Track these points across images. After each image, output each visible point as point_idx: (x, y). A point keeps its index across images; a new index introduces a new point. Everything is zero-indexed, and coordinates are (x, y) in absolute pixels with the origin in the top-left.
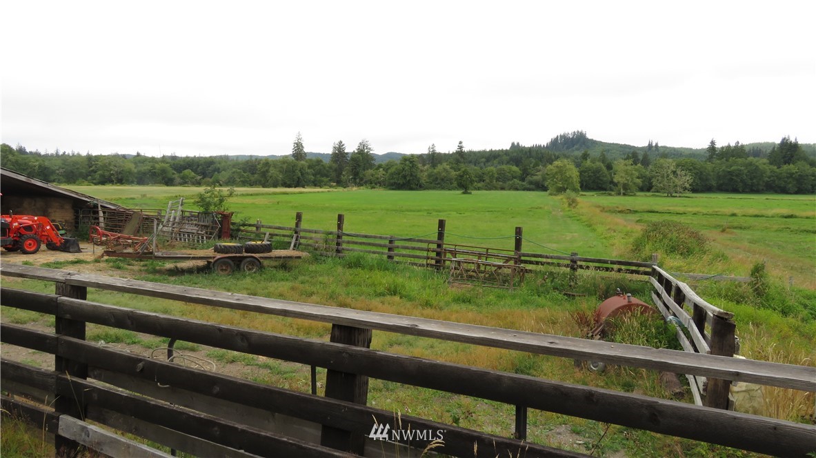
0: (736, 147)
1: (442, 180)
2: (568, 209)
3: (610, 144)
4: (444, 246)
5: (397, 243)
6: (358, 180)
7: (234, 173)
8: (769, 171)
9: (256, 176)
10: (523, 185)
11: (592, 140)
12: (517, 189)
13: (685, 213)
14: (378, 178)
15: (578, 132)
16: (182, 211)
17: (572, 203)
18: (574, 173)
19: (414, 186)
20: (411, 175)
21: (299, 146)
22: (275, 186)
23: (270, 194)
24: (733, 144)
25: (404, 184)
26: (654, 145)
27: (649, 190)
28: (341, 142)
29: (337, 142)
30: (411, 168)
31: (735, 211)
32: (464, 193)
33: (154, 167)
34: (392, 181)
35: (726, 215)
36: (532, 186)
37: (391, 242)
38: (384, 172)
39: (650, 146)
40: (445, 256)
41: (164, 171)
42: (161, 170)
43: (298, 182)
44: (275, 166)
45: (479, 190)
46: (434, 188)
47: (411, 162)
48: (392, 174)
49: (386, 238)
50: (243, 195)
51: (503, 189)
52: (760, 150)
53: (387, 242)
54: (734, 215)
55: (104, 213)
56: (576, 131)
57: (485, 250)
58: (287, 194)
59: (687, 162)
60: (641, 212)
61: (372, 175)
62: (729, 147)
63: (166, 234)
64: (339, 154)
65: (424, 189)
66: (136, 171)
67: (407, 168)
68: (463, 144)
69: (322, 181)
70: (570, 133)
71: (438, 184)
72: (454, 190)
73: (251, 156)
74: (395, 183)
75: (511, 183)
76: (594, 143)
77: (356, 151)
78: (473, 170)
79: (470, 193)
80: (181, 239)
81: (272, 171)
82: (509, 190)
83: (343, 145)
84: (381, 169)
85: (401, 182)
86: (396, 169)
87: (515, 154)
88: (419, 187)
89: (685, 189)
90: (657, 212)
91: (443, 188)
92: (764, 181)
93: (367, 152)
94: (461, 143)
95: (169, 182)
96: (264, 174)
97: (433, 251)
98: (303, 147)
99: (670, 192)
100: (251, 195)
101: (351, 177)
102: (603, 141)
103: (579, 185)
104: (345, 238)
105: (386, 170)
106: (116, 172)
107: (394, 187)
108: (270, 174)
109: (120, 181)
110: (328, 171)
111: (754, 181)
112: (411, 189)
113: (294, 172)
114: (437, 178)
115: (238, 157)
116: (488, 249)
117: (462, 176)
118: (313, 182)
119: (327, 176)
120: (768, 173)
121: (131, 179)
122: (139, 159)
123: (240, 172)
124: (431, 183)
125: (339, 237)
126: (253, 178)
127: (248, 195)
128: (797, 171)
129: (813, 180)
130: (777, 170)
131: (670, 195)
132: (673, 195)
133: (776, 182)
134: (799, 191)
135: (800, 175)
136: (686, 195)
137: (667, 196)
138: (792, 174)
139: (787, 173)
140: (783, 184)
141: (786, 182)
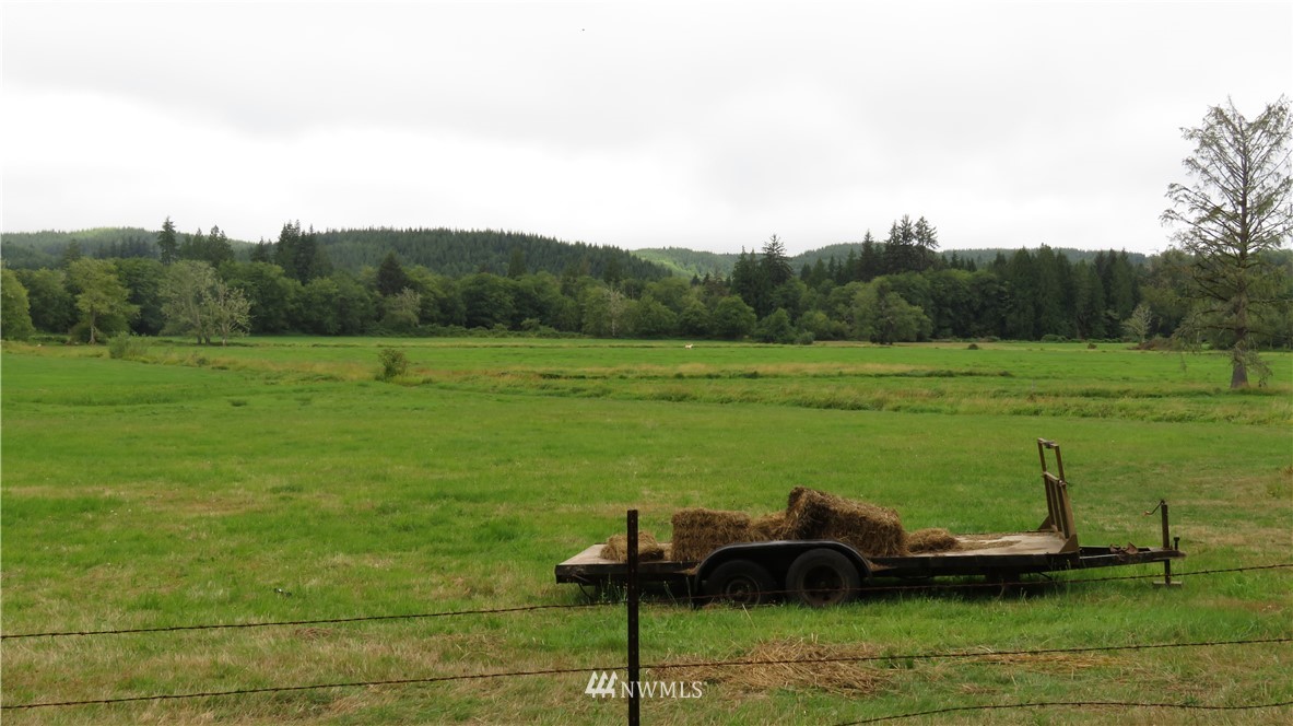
0: (213, 238)
8: (292, 289)
24: (206, 232)
62: (199, 237)
92: (285, 310)
111: (270, 310)
120: (293, 295)
128: (337, 290)
129: (363, 309)
130: (303, 289)
131: (203, 341)
132: (213, 340)
133: (305, 312)
134: (345, 330)
135: (342, 299)
136: (242, 341)
137: (200, 344)
138: (329, 297)
139: (322, 295)
140: (315, 316)
141: (320, 312)
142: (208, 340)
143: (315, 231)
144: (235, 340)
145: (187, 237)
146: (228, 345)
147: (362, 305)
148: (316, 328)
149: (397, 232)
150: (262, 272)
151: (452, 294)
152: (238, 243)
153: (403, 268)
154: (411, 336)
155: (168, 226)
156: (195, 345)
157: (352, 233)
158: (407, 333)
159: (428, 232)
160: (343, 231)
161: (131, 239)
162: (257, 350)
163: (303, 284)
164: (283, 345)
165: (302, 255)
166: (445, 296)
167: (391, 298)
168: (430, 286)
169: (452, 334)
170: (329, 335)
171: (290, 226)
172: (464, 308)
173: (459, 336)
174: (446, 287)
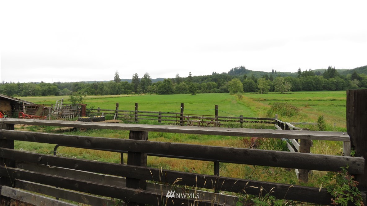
0: (309, 71)
1: (183, 89)
2: (238, 100)
3: (256, 71)
4: (184, 115)
5: (162, 115)
6: (144, 91)
7: (87, 89)
9: (98, 90)
10: (218, 91)
11: (248, 70)
12: (216, 92)
13: (289, 100)
16: (63, 105)
17: (240, 97)
18: (241, 84)
19: (170, 93)
20: (169, 88)
21: (117, 76)
22: (107, 94)
23: (104, 98)
25: (165, 92)
26: (274, 71)
27: (273, 91)
28: (136, 74)
29: (134, 74)
30: (168, 85)
31: (311, 98)
32: (192, 95)
33: (49, 88)
34: (160, 91)
35: (306, 100)
36: (222, 91)
37: (160, 114)
39: (273, 72)
40: (184, 120)
41: (54, 89)
42: (53, 89)
43: (117, 92)
44: (106, 85)
46: (179, 93)
47: (168, 82)
48: (160, 87)
49: (157, 113)
50: (92, 99)
51: (209, 92)
52: (320, 72)
53: (158, 115)
54: (310, 100)
55: (26, 106)
56: (241, 66)
57: (202, 116)
58: (112, 98)
59: (289, 78)
60: (270, 100)
62: (306, 71)
63: (55, 115)
64: (136, 79)
65: (175, 94)
66: (41, 90)
67: (166, 84)
68: (191, 73)
69: (128, 92)
71: (181, 91)
72: (188, 93)
73: (95, 81)
74: (161, 91)
75: (213, 89)
76: (248, 71)
77: (143, 78)
78: (196, 84)
79: (195, 95)
80: (62, 117)
81: (105, 88)
82: (213, 93)
83: (137, 75)
84: (155, 85)
85: (164, 91)
86: (162, 85)
87: (214, 77)
88: (172, 93)
89: (289, 90)
90: (277, 100)
91: (183, 93)
92: (322, 86)
93: (148, 78)
94: (190, 73)
95: (57, 94)
96: (101, 89)
97: (179, 118)
98: (119, 76)
99: (283, 91)
100: (96, 99)
101: (141, 89)
102: (252, 70)
103: (243, 89)
104: (139, 114)
105: (157, 86)
106: (32, 90)
107: (161, 93)
108: (104, 89)
109: (34, 95)
110: (131, 87)
111: (318, 85)
112: (169, 94)
113: (115, 88)
114: (180, 89)
115: (89, 82)
116: (203, 116)
117: (191, 87)
118: (124, 92)
119: (130, 89)
120: (324, 82)
121: (39, 93)
122: (43, 84)
123: (90, 89)
124: (178, 91)
125: (136, 113)
126: (96, 91)
127: (94, 99)
129: (343, 84)
132: (284, 93)
133: (327, 86)
134: (337, 89)
135: (337, 83)
136: (289, 93)
138: (333, 82)
139: (331, 82)
140: (330, 87)
141: (331, 86)
148: (330, 89)
153: (358, 74)
155: (299, 70)
156: (280, 93)
162: (293, 94)
163: (327, 80)
165: (332, 73)
170: (333, 91)
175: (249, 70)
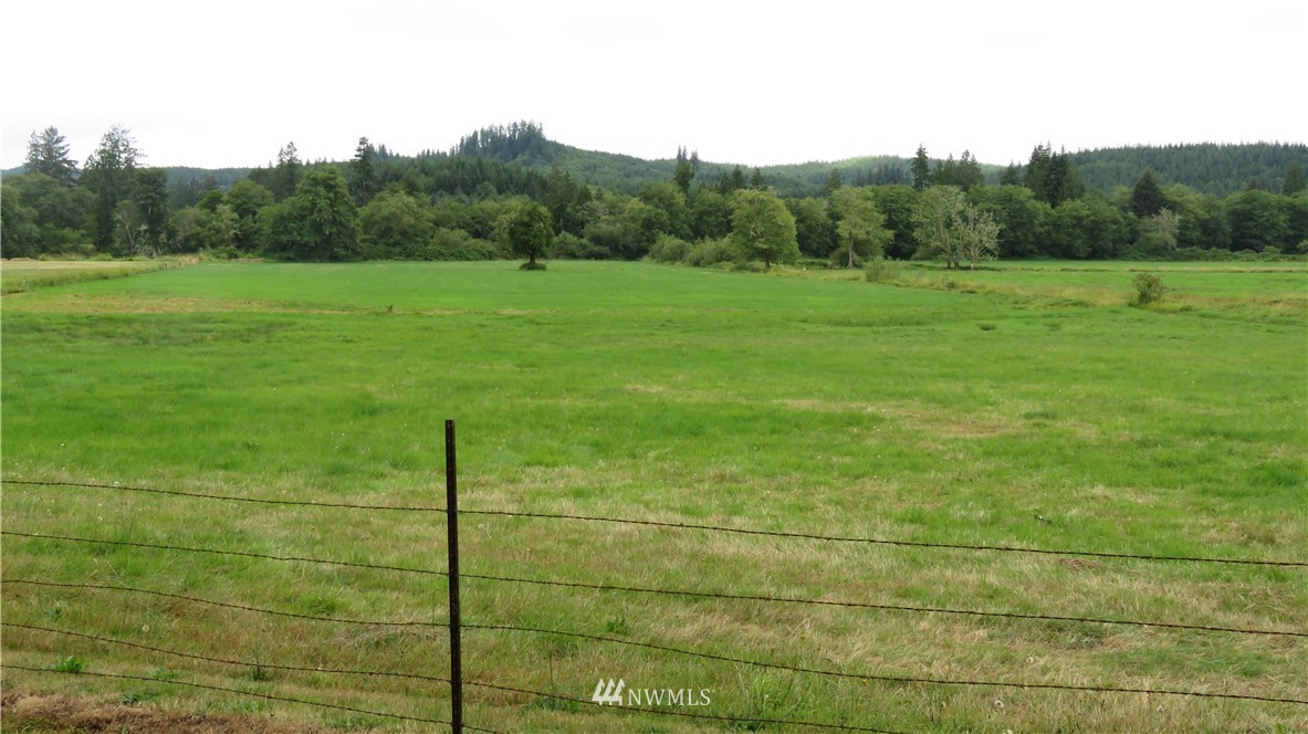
0: (963, 163)
1: (404, 233)
3: (590, 153)
6: (163, 237)
8: (1041, 212)
10: (584, 247)
11: (554, 144)
12: (573, 256)
14: (218, 231)
15: (523, 124)
20: (334, 222)
24: (958, 157)
25: (316, 246)
26: (689, 157)
30: (333, 203)
34: (285, 238)
36: (605, 249)
38: (235, 215)
39: (681, 158)
45: (490, 258)
46: (388, 256)
47: (330, 188)
48: (280, 219)
56: (519, 122)
61: (200, 223)
62: (950, 163)
64: (51, 164)
65: (365, 259)
67: (323, 203)
70: (505, 126)
71: (394, 245)
72: (438, 259)
74: (293, 243)
76: (559, 149)
77: (99, 159)
79: (543, 268)
82: (557, 257)
84: (224, 207)
85: (308, 239)
86: (293, 204)
87: (447, 172)
88: (354, 254)
89: (986, 251)
91: (409, 256)
92: (1034, 234)
93: (129, 160)
102: (577, 147)
107: (291, 255)
111: (1019, 233)
112: (335, 259)
114: (389, 230)
120: (1042, 218)
124: (376, 244)
128: (1088, 212)
129: (1115, 231)
130: (1053, 211)
131: (953, 265)
132: (962, 264)
133: (1054, 235)
134: (1096, 254)
135: (1093, 222)
136: (990, 265)
137: (949, 268)
138: (1079, 219)
139: (1072, 217)
140: (1064, 239)
141: (1070, 235)
142: (957, 264)
143: (1067, 151)
144: (983, 264)
145: (939, 162)
146: (976, 269)
147: (1115, 227)
148: (1066, 253)
149: (1155, 149)
150: (1011, 195)
151: (1214, 214)
152: (987, 166)
153: (1161, 187)
154: (1168, 260)
155: (921, 152)
156: (944, 269)
157: (1104, 151)
158: (1164, 256)
159: (1189, 147)
160: (1096, 150)
161: (886, 166)
162: (1005, 274)
163: (1053, 207)
164: (1032, 270)
165: (1053, 176)
166: (1207, 216)
167: (1146, 220)
168: (1191, 206)
169: (1215, 258)
170: (1080, 258)
171: (1040, 147)
172: (1229, 229)
173: (1222, 260)
174: (1209, 207)
175: (563, 146)
